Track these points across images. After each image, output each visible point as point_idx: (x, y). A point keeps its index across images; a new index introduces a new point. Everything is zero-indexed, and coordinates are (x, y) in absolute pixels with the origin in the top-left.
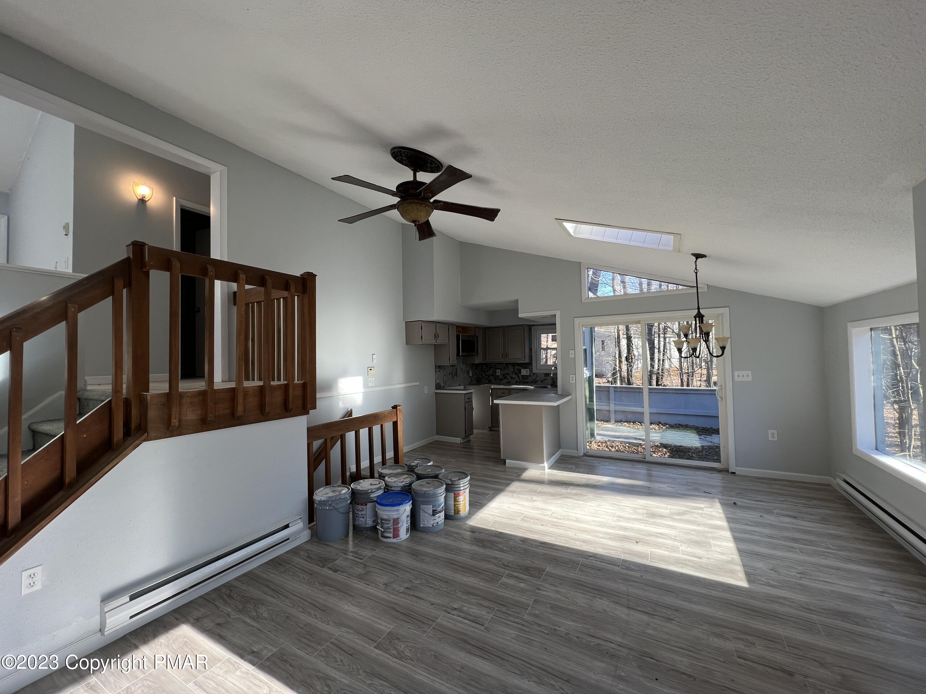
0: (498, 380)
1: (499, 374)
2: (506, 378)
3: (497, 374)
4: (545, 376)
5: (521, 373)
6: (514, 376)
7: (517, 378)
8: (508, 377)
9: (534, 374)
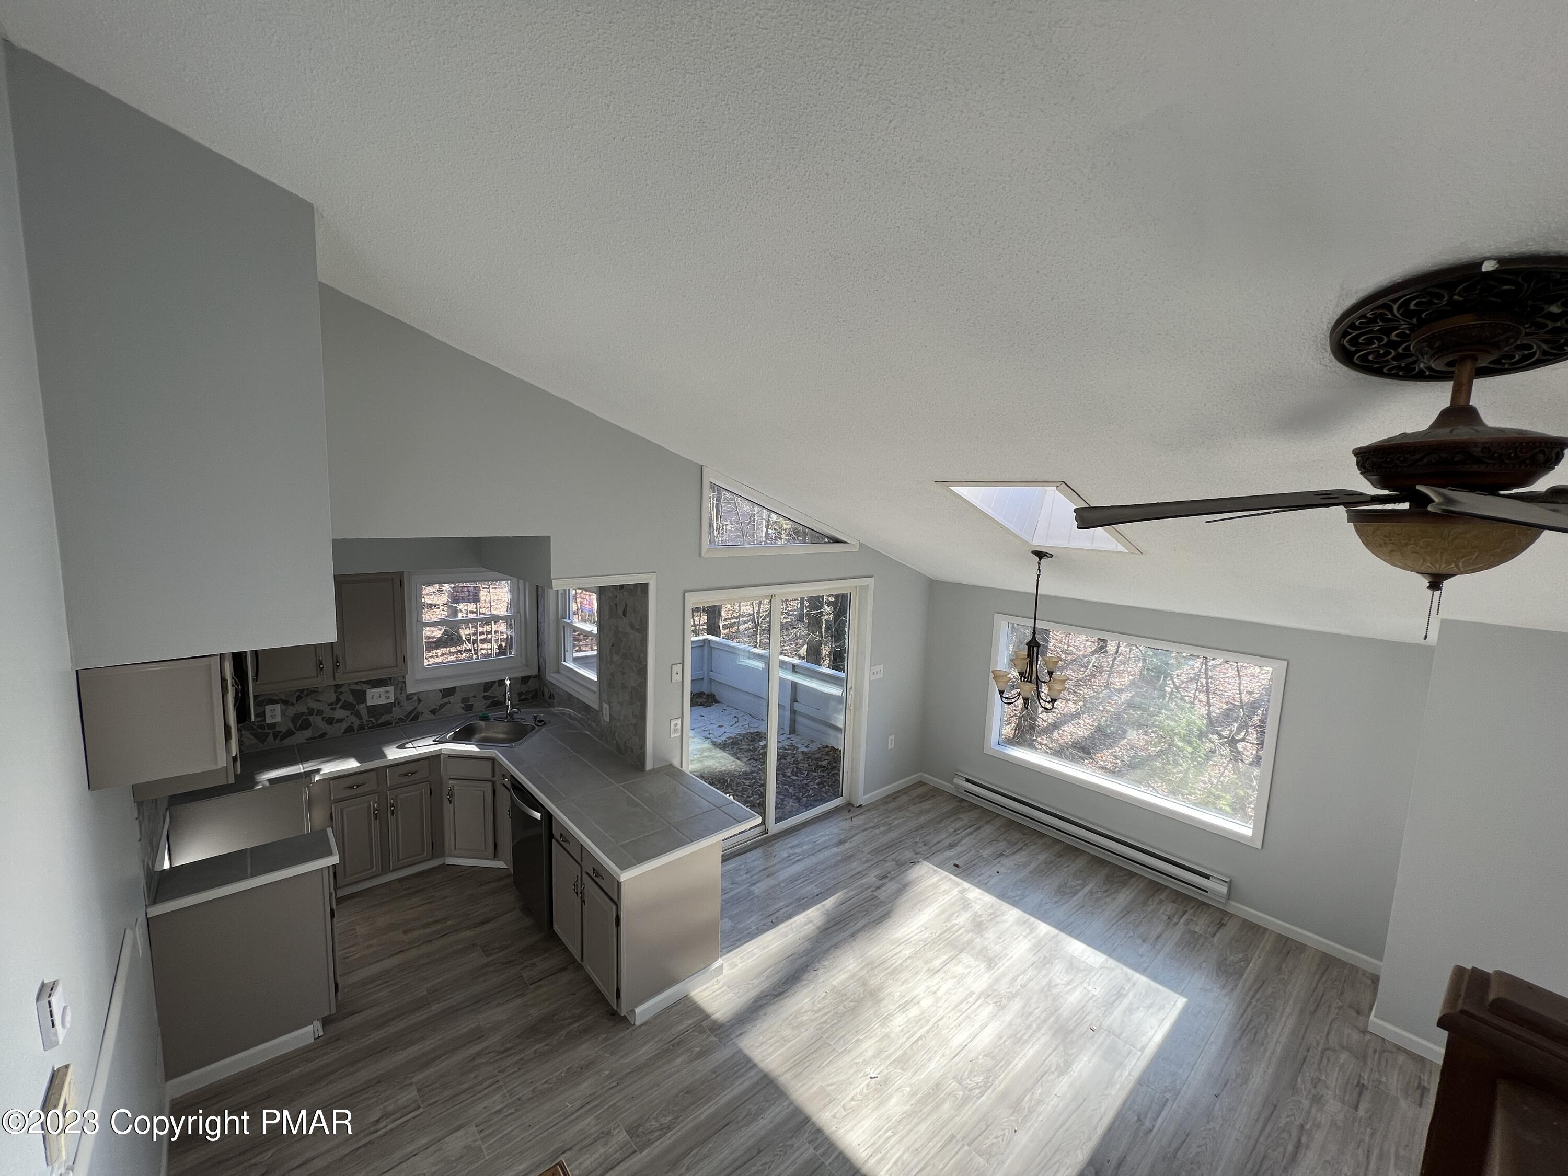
0: (271, 738)
1: (278, 719)
2: (306, 725)
3: (269, 720)
4: (444, 697)
5: (366, 702)
6: (340, 713)
7: (353, 719)
8: (316, 720)
9: (409, 697)
